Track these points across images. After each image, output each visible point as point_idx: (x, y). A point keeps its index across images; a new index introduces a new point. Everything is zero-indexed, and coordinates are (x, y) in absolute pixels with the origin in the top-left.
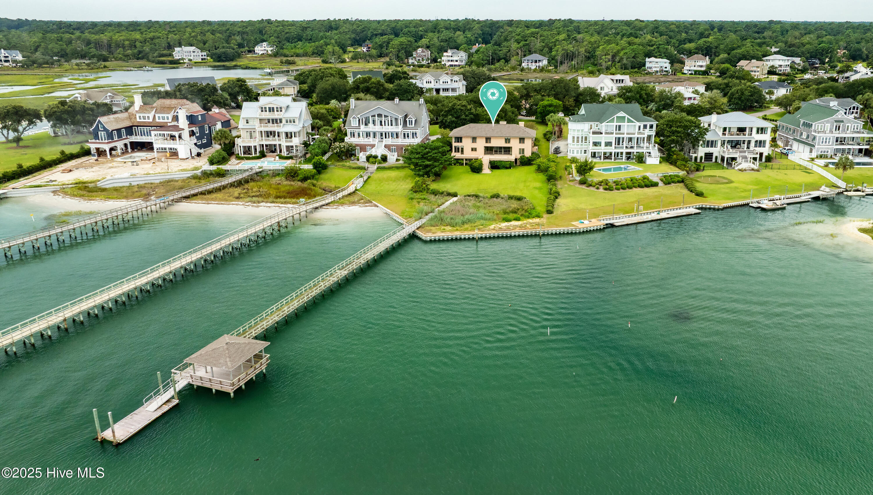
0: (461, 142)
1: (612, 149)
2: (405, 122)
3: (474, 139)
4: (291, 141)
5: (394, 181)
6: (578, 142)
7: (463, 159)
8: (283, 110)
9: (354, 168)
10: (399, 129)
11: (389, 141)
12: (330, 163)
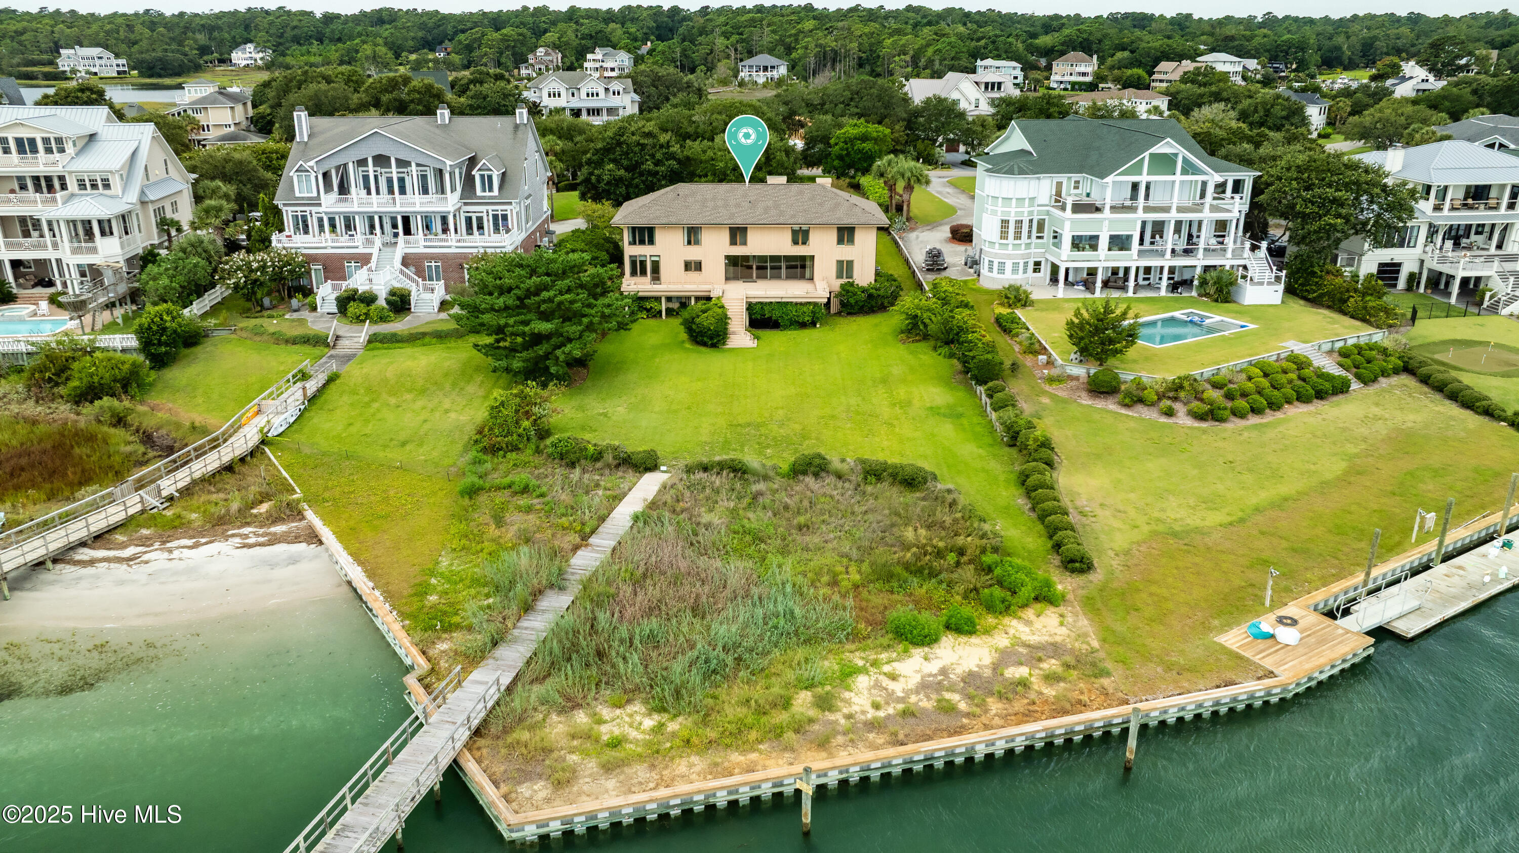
0: (651, 242)
1: (1131, 259)
2: (469, 181)
3: (693, 234)
4: (94, 250)
5: (423, 391)
6: (1018, 236)
7: (658, 299)
8: (70, 149)
9: (294, 341)
10: (451, 202)
11: (419, 243)
12: (212, 322)
